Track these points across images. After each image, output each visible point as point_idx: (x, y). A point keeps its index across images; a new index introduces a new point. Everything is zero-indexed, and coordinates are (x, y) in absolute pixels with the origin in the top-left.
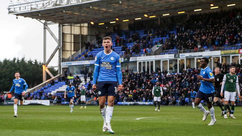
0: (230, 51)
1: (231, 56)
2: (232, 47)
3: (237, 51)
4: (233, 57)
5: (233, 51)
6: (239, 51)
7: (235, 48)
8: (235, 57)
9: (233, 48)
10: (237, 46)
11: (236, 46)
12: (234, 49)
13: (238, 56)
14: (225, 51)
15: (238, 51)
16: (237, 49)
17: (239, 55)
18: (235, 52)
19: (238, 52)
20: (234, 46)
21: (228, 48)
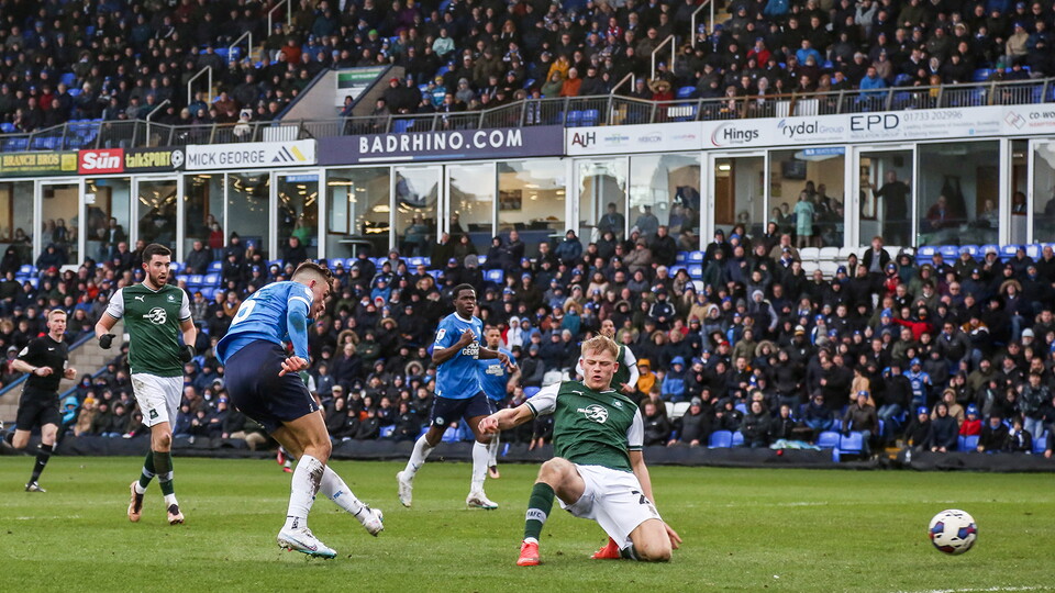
0: (32, 158)
1: (40, 183)
2: (45, 136)
3: (69, 160)
4: (49, 192)
5: (46, 159)
6: (80, 161)
7: (61, 141)
8: (57, 191)
9: (48, 143)
10: (71, 134)
11: (64, 132)
12: (55, 148)
13: (77, 185)
14: (5, 158)
15: (74, 156)
16: (67, 148)
17: (81, 181)
18: (60, 164)
19: (74, 168)
20: (57, 134)
21: (22, 142)
